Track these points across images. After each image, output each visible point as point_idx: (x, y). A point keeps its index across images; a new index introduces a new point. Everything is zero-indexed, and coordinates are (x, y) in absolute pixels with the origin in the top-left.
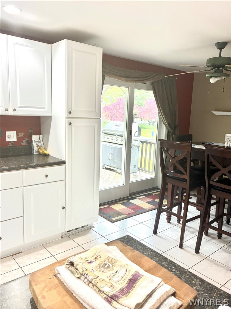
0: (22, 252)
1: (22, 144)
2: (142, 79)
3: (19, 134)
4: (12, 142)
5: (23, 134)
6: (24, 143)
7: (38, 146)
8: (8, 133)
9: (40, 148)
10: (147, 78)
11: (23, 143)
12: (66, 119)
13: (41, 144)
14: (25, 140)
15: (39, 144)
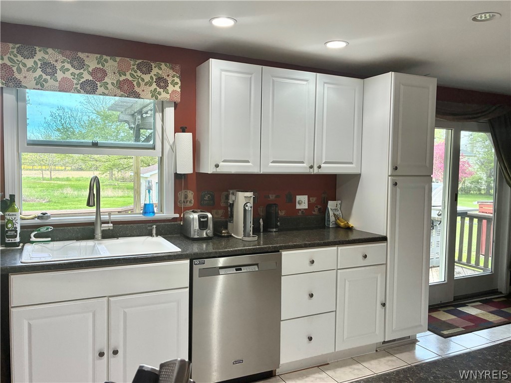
0: (328, 364)
1: (314, 213)
2: (475, 116)
3: (311, 199)
4: (302, 210)
5: (315, 199)
6: (316, 212)
7: (334, 215)
8: (298, 198)
9: (338, 219)
10: (483, 114)
11: (314, 211)
12: (390, 178)
13: (338, 213)
14: (317, 207)
15: (337, 213)
